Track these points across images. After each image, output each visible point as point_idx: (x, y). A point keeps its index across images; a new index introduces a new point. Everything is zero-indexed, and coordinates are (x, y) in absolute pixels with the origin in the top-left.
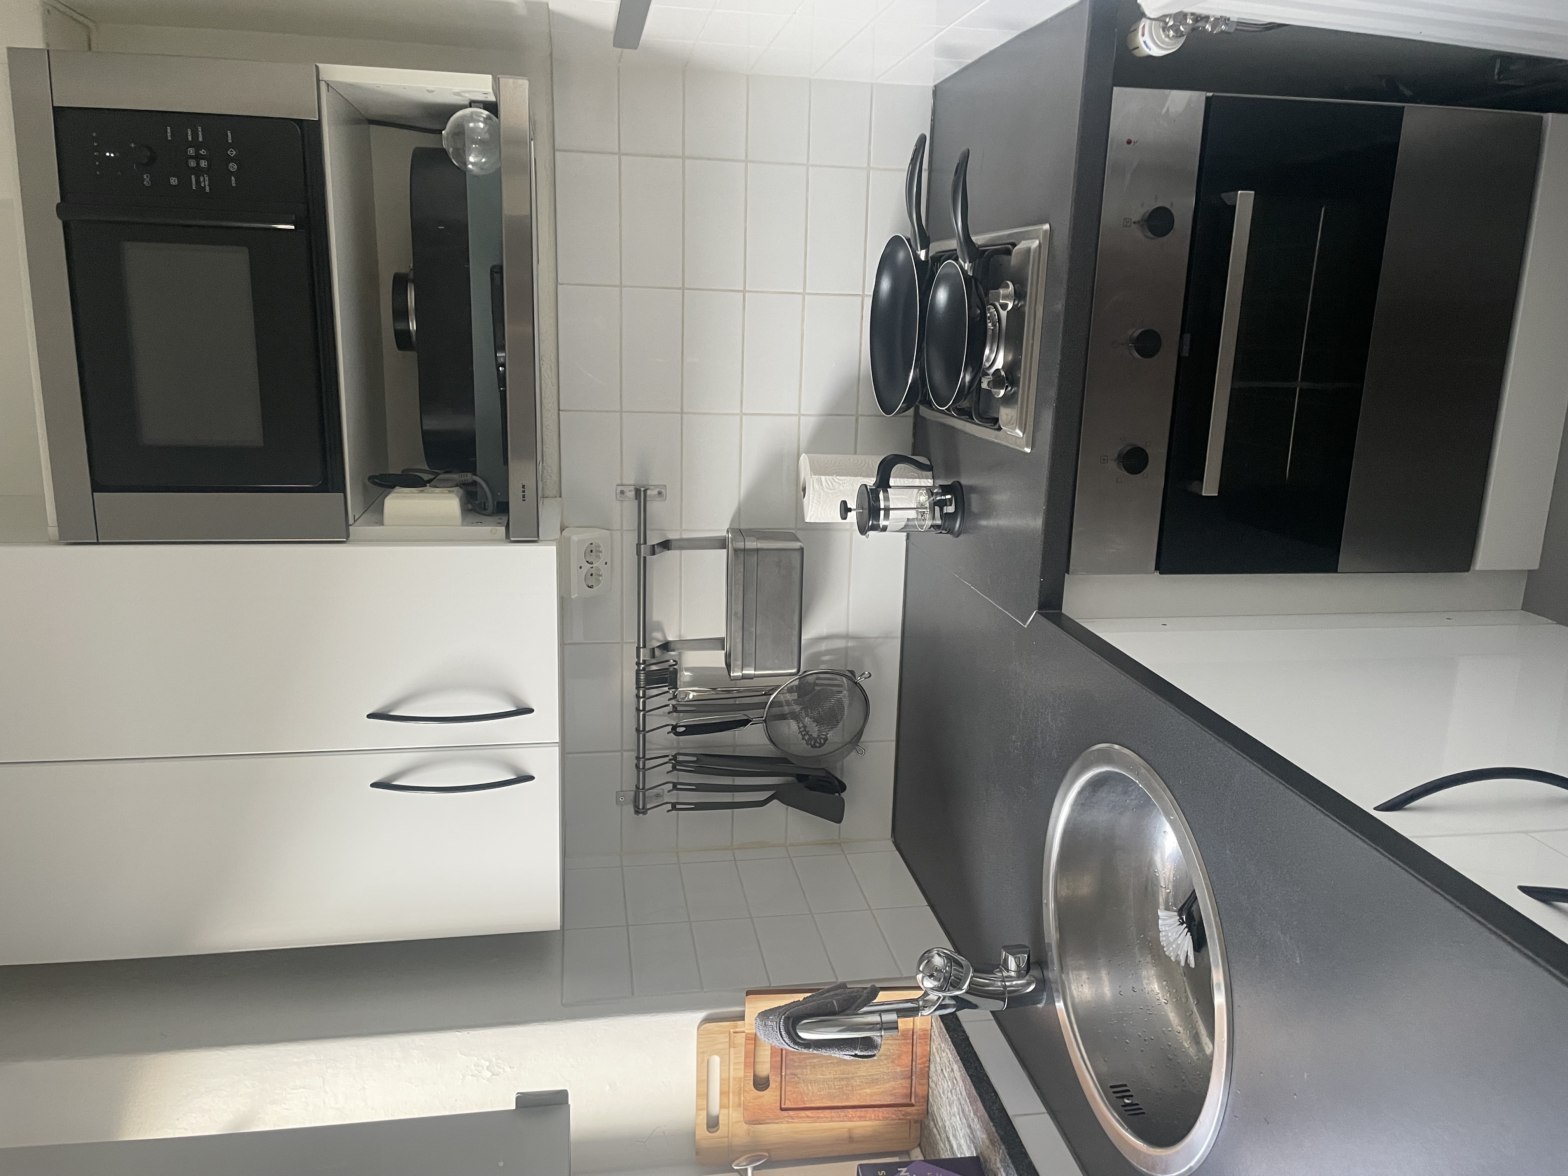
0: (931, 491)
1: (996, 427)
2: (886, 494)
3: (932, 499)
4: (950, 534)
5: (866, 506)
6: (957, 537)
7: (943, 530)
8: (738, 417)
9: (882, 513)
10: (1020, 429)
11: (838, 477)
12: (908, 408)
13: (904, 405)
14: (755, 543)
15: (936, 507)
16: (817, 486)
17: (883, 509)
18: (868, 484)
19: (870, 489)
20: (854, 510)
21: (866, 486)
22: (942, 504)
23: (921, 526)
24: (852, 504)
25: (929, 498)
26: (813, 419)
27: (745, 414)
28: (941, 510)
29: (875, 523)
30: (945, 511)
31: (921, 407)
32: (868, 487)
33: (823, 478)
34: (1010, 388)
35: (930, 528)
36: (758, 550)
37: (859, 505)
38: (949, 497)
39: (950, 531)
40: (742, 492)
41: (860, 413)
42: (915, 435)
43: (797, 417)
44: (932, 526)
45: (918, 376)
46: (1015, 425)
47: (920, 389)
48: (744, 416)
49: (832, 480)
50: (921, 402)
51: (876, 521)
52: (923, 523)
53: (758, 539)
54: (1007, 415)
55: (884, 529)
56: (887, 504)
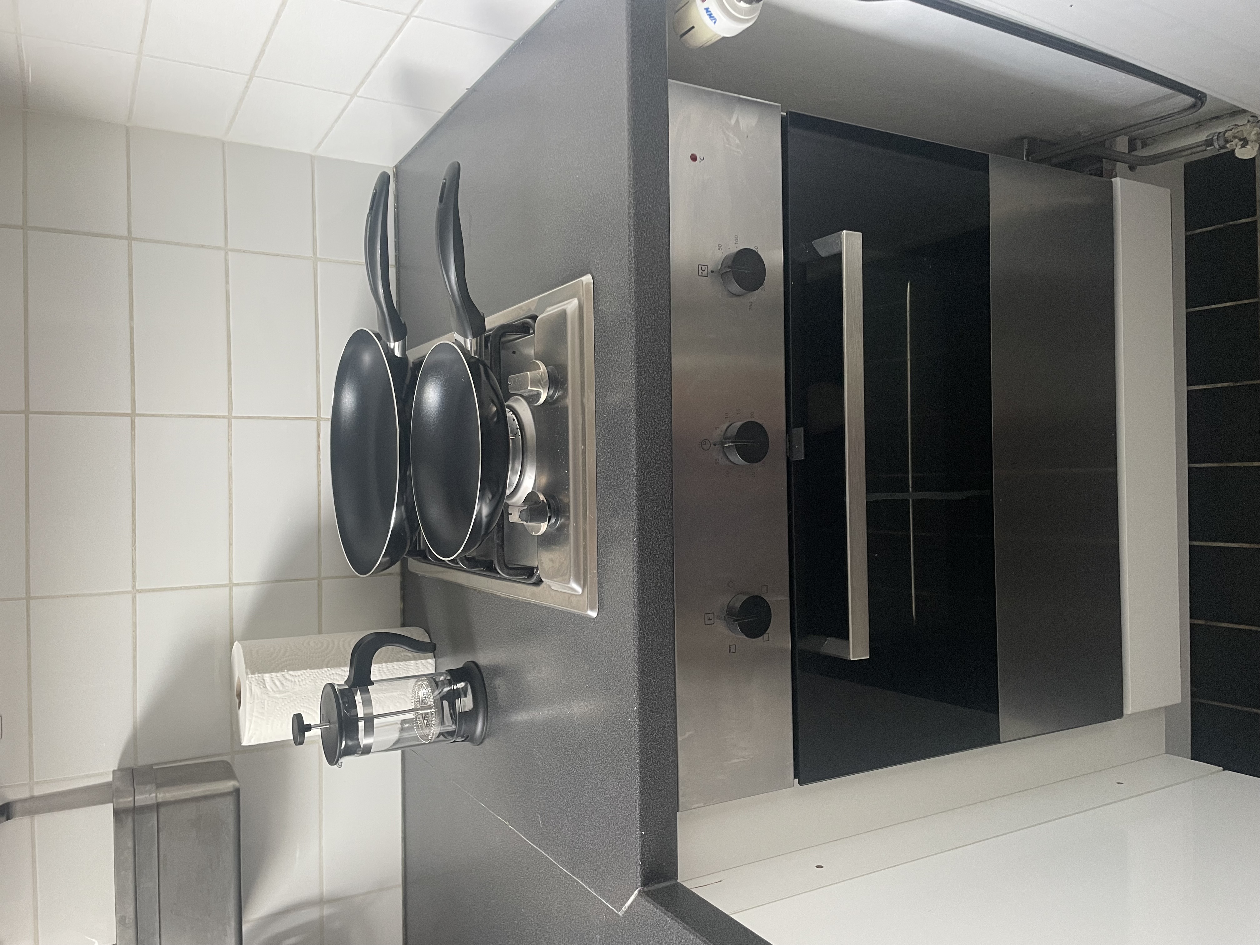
0: (434, 680)
1: (533, 580)
2: (366, 696)
3: (437, 692)
4: (468, 741)
5: (335, 718)
6: (479, 745)
7: (457, 736)
8: (130, 597)
9: (361, 724)
10: (577, 581)
11: (291, 672)
12: (392, 563)
13: (387, 559)
14: (154, 795)
15: (443, 701)
16: (256, 690)
17: (362, 718)
18: (336, 682)
19: (340, 690)
20: (316, 726)
21: (332, 685)
22: (452, 697)
23: (425, 737)
24: (312, 717)
25: (433, 692)
26: (251, 590)
27: (140, 591)
28: (452, 706)
29: (350, 743)
30: (459, 709)
31: (410, 560)
32: (336, 687)
33: (267, 676)
34: (553, 520)
35: (438, 737)
36: (158, 805)
37: (325, 717)
38: (461, 685)
39: (469, 738)
40: (138, 709)
41: (323, 575)
42: (404, 598)
43: (228, 589)
44: (441, 734)
45: (404, 516)
46: (567, 577)
47: (408, 534)
48: (138, 595)
49: (282, 679)
50: (410, 554)
51: (351, 740)
52: (427, 731)
53: (159, 786)
54: (552, 561)
55: (367, 750)
56: (368, 711)
